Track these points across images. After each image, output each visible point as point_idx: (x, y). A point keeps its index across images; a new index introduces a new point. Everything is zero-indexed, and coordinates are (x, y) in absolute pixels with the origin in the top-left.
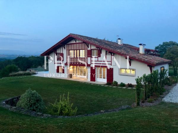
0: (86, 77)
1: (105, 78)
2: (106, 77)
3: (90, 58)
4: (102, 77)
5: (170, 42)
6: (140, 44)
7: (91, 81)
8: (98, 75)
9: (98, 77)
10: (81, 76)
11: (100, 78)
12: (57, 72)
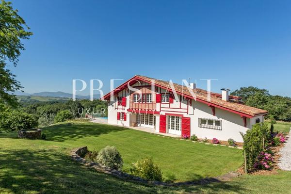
0: (153, 127)
1: (178, 130)
2: (180, 128)
3: (159, 104)
4: (175, 128)
5: (249, 87)
6: (223, 89)
7: (160, 132)
8: (169, 126)
9: (169, 128)
10: (147, 126)
11: (172, 128)
12: (118, 119)
